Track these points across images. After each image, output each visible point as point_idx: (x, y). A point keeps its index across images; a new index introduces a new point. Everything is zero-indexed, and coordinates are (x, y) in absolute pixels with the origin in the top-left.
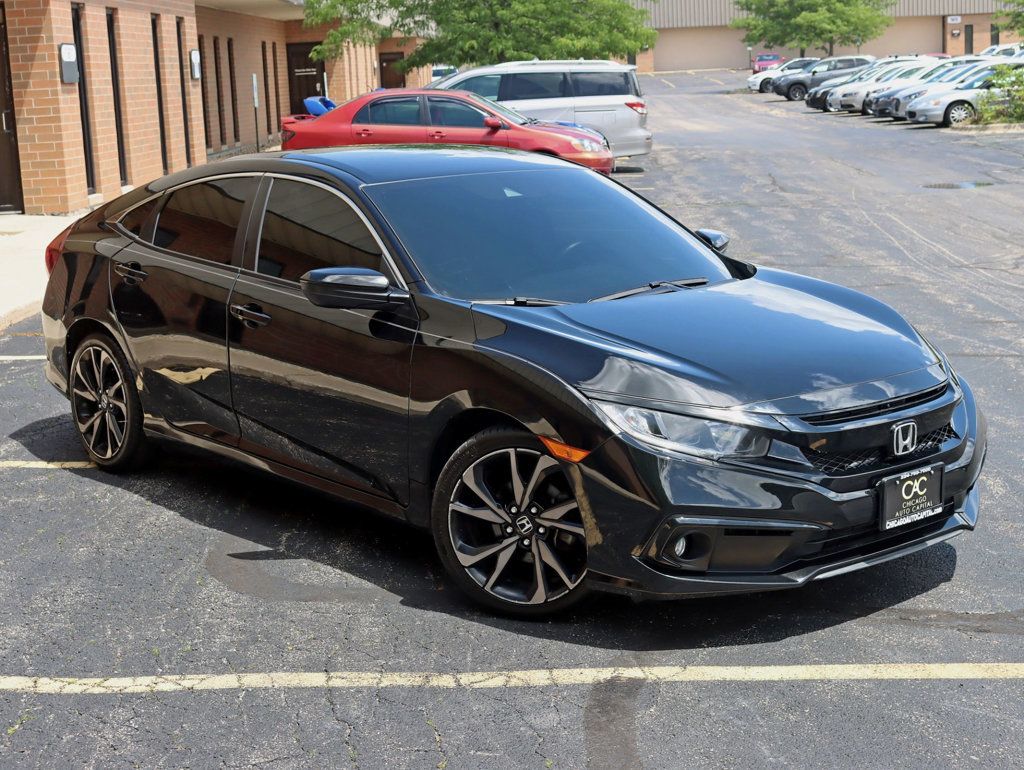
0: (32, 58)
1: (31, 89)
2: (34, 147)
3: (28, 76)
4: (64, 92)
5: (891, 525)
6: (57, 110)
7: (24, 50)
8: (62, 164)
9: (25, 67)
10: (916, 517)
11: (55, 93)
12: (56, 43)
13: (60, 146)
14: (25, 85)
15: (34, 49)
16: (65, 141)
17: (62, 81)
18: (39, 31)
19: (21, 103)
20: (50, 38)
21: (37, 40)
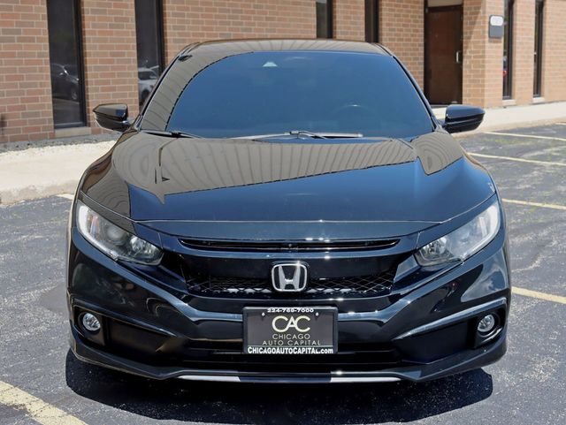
0: (474, 23)
1: (472, 40)
2: (471, 71)
3: (471, 33)
4: (490, 42)
5: (252, 350)
6: (484, 52)
7: (470, 18)
8: (483, 81)
9: (470, 28)
10: (291, 351)
11: (484, 42)
12: (487, 15)
13: (483, 71)
14: (469, 38)
15: (476, 18)
16: (487, 69)
17: (489, 37)
18: (479, 8)
19: (467, 47)
20: (484, 13)
21: (478, 13)
